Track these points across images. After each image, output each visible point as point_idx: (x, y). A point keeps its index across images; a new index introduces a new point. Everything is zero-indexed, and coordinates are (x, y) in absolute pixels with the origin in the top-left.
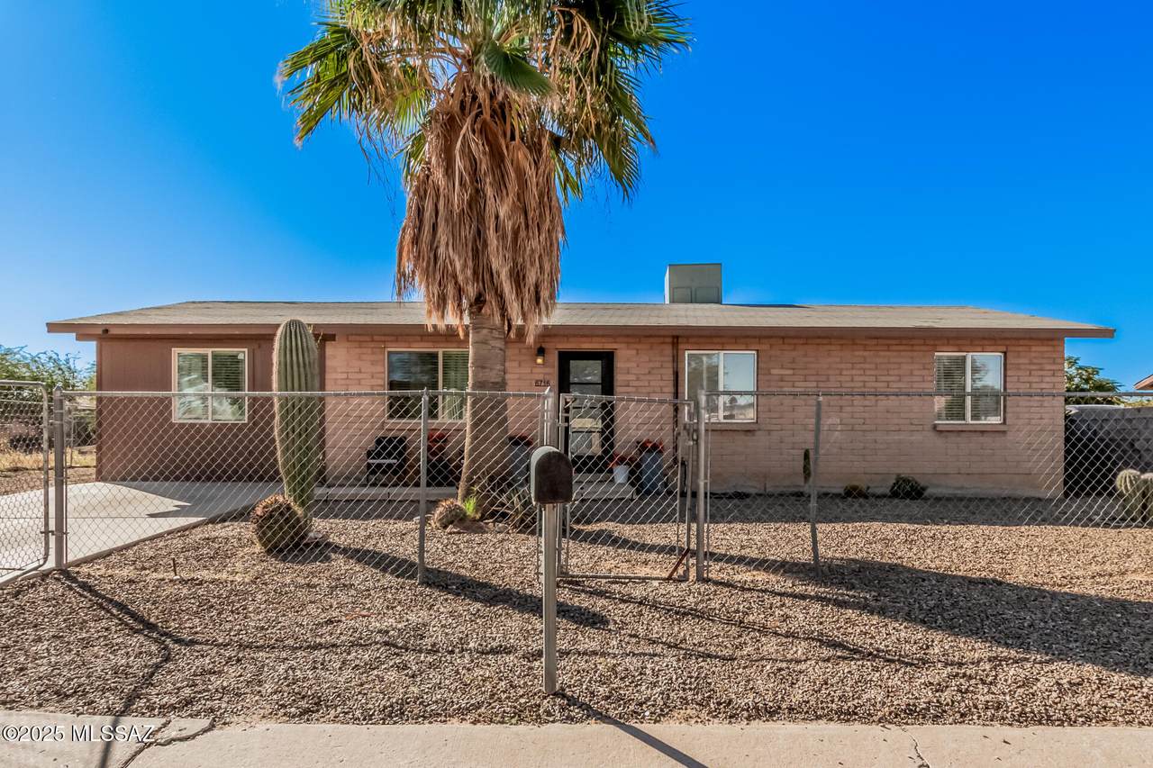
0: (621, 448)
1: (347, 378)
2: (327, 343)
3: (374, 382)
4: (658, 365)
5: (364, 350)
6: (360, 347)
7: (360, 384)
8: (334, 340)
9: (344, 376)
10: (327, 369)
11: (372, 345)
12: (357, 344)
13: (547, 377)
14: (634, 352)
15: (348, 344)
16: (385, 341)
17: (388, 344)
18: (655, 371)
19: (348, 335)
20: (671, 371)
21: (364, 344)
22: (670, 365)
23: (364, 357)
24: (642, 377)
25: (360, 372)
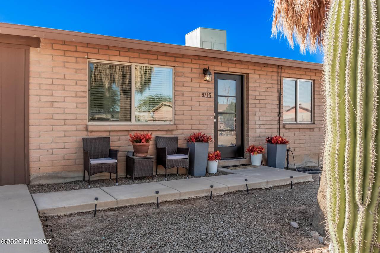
0: (251, 141)
1: (52, 84)
2: (32, 49)
3: (78, 88)
4: (270, 86)
5: (69, 59)
6: (64, 56)
7: (64, 90)
8: (39, 46)
9: (50, 81)
10: (31, 74)
11: (77, 54)
12: (62, 53)
13: (209, 91)
14: (258, 76)
15: (51, 52)
16: (87, 53)
17: (91, 56)
18: (268, 90)
19: (52, 44)
20: (276, 90)
21: (68, 54)
22: (276, 86)
23: (67, 65)
24: (262, 93)
25: (65, 79)
